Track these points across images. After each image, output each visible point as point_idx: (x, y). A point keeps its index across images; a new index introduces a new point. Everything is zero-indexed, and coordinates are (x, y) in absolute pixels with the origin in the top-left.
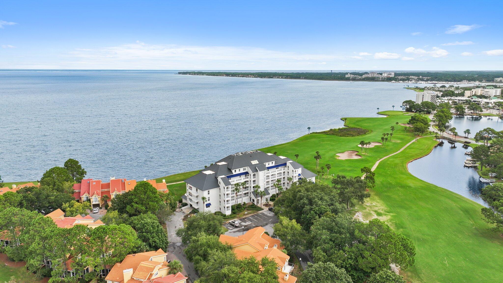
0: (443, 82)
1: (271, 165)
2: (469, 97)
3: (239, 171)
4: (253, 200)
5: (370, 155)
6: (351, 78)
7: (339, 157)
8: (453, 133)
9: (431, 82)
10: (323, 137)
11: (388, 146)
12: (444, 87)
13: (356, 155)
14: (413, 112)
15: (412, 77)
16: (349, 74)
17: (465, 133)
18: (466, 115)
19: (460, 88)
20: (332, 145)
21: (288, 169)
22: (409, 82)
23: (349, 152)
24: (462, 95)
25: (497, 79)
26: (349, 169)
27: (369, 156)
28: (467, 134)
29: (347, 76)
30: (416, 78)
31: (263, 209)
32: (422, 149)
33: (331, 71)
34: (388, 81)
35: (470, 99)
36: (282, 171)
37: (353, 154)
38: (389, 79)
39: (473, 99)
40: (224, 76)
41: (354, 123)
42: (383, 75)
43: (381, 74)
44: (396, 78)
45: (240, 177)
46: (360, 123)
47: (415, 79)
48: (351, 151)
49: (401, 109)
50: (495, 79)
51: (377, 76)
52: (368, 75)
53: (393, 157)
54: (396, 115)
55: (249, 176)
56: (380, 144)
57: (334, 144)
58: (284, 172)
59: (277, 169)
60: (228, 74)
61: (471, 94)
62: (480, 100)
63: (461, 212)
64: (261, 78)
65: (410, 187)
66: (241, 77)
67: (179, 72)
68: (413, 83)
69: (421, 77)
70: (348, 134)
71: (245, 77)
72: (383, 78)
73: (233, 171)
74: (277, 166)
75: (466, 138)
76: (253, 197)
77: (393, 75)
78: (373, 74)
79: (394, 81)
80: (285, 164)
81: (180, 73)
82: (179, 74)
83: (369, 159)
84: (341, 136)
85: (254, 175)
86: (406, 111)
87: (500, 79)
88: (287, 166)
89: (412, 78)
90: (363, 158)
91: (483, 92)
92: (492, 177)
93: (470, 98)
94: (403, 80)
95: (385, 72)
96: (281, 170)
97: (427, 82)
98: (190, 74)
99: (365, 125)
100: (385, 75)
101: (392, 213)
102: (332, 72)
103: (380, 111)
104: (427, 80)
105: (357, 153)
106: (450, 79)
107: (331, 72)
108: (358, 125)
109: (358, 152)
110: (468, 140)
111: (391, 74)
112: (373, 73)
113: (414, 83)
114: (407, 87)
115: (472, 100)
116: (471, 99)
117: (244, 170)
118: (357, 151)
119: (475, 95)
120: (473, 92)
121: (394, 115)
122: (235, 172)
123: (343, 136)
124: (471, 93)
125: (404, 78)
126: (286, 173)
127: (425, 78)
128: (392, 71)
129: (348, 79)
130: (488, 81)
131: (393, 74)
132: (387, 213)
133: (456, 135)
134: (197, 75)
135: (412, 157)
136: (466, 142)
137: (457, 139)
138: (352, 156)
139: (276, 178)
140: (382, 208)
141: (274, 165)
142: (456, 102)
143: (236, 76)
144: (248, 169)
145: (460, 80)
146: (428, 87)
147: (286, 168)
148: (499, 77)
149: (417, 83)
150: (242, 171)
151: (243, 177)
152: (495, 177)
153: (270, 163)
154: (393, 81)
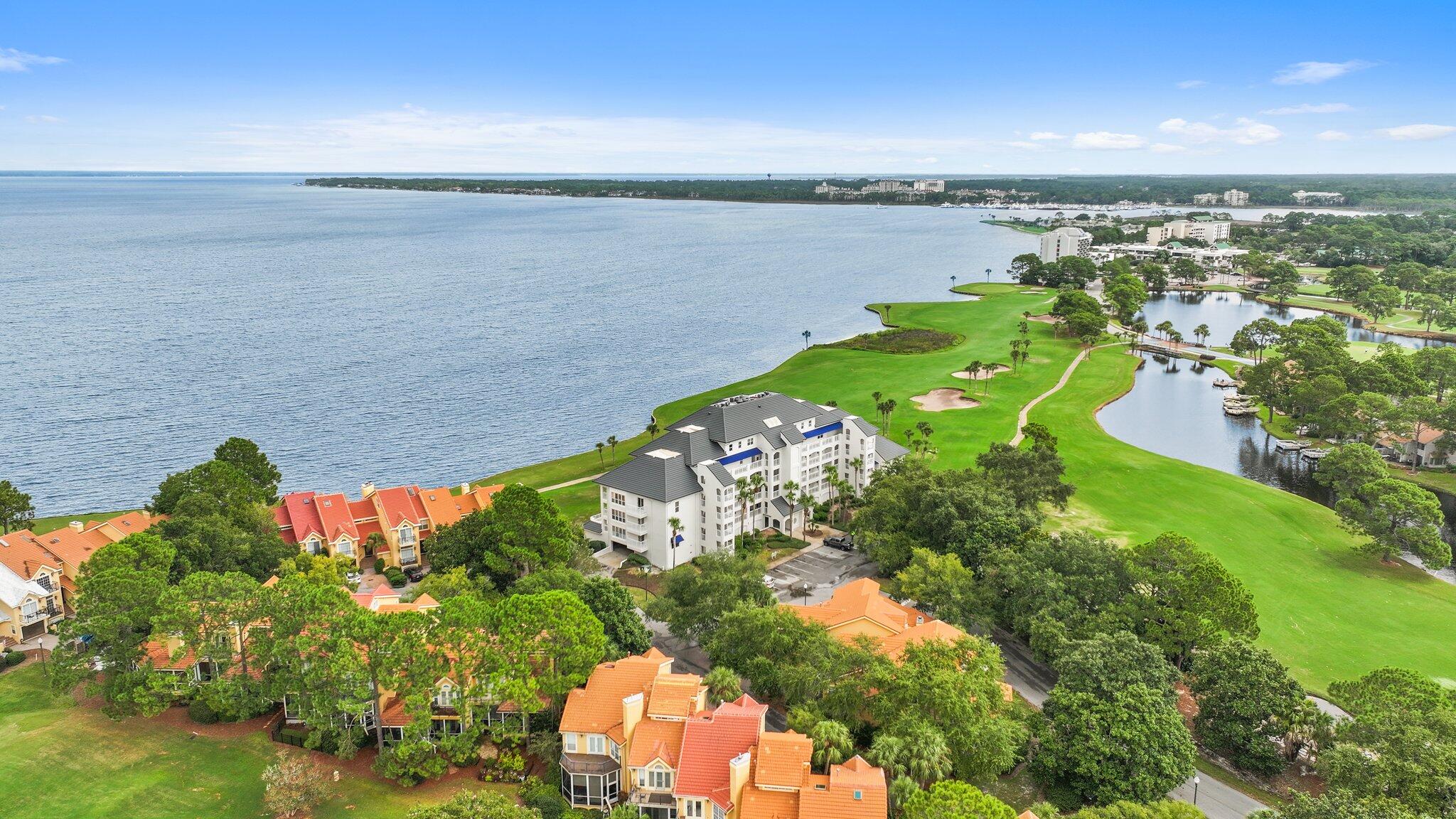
0: (1071, 206)
1: (807, 429)
2: (1161, 244)
3: (740, 447)
4: (776, 523)
5: (996, 397)
6: (831, 197)
7: (922, 405)
8: (1171, 335)
9: (1043, 206)
10: (851, 357)
11: (1026, 372)
12: (1084, 217)
13: (962, 398)
14: (1040, 285)
15: (992, 191)
16: (825, 184)
17: (1198, 334)
18: (1168, 291)
19: (1124, 220)
20: (886, 377)
21: (848, 439)
22: (988, 205)
23: (939, 391)
24: (1142, 238)
25: (1200, 197)
26: (964, 433)
27: (996, 401)
28: (1201, 335)
29: (819, 190)
30: (1003, 194)
31: (809, 544)
32: (1111, 378)
33: (769, 175)
34: (931, 204)
35: (1166, 249)
36: (832, 445)
37: (953, 397)
38: (933, 199)
39: (1172, 248)
40: (456, 190)
41: (908, 318)
42: (916, 186)
43: (911, 184)
44: (950, 196)
45: (741, 463)
46: (923, 318)
47: (1000, 198)
48: (945, 390)
49: (1008, 279)
50: (1195, 196)
51: (900, 188)
52: (877, 188)
53: (1053, 398)
54: (1003, 294)
55: (763, 460)
56: (1007, 370)
57: (887, 373)
58: (837, 447)
59: (821, 440)
60: (468, 186)
61: (1163, 236)
62: (1189, 250)
63: (1276, 519)
64: (573, 195)
65: (1132, 468)
66: (510, 193)
67: (307, 180)
68: (997, 208)
69: (1013, 192)
70: (911, 347)
71: (523, 193)
72: (916, 195)
73: (726, 448)
74: (818, 432)
75: (1198, 346)
76: (774, 513)
77: (940, 188)
78: (889, 184)
79: (948, 204)
80: (837, 426)
81: (311, 182)
82: (311, 184)
83: (1000, 406)
84: (893, 352)
85: (777, 456)
86: (1021, 283)
87: (1207, 198)
88: (844, 431)
89: (990, 196)
90: (984, 404)
91: (1190, 230)
92: (1301, 436)
93: (1166, 246)
94: (971, 200)
95: (920, 179)
96: (830, 441)
97: (1032, 206)
98: (346, 186)
99: (939, 323)
100: (921, 187)
101: (1125, 530)
102: (771, 178)
103: (957, 283)
104: (1032, 201)
105: (960, 394)
106: (1088, 197)
107: (767, 178)
108: (919, 323)
109: (964, 391)
110: (1207, 353)
111: (935, 185)
112: (889, 181)
113: (1000, 208)
114: (992, 219)
115: (1172, 251)
116: (1168, 248)
117: (749, 444)
118: (959, 390)
119: (1173, 239)
120: (1167, 230)
121: (997, 295)
122: (731, 450)
123: (899, 352)
124: (1164, 233)
125: (970, 194)
126: (842, 449)
127: (1026, 195)
128: (939, 177)
129: (823, 199)
130: (1180, 202)
131: (941, 183)
132: (1116, 532)
133: (1177, 339)
134: (371, 187)
135: (1098, 396)
136: (1203, 357)
137: (1181, 349)
138: (951, 401)
139: (821, 463)
140: (1096, 520)
141: (813, 428)
142: (1133, 258)
143: (497, 192)
144: (760, 442)
145: (1113, 200)
146: (1046, 218)
147: (842, 436)
148: (1202, 191)
149: (1008, 208)
150: (746, 447)
151: (747, 462)
152: (1309, 435)
153: (806, 423)
154: (946, 204)
